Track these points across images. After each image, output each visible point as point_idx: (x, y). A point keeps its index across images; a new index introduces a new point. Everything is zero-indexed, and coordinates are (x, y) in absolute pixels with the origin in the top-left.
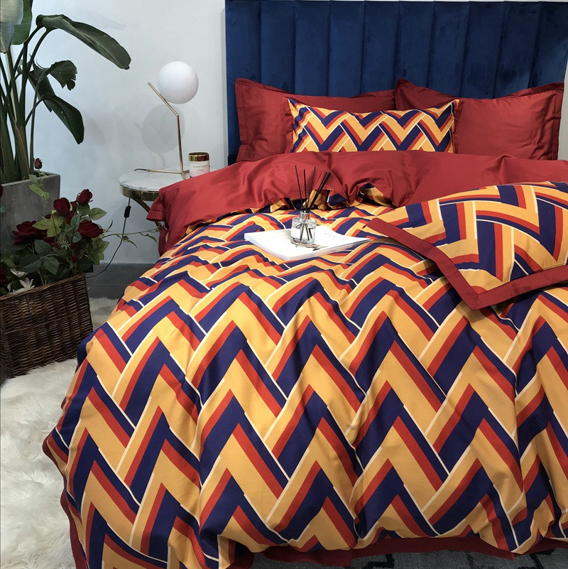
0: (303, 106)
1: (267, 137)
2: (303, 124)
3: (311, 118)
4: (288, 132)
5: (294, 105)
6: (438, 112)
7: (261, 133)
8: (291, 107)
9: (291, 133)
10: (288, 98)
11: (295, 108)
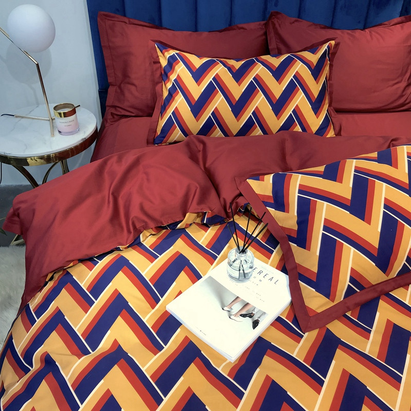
0: (172, 52)
1: (136, 82)
2: (173, 77)
3: (180, 70)
4: (158, 83)
5: (161, 51)
6: (314, 58)
7: (129, 77)
8: (159, 53)
9: (161, 84)
10: (155, 41)
11: (164, 55)
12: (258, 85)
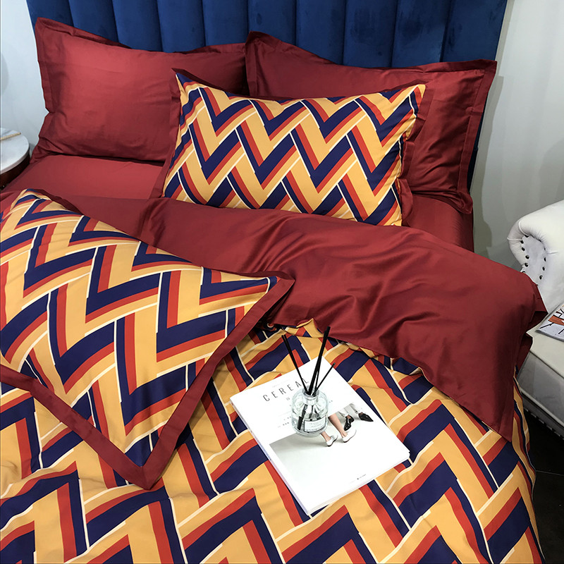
0: (196, 87)
2: (190, 121)
3: (201, 108)
4: (172, 127)
5: (183, 85)
6: (386, 108)
8: (181, 88)
9: (176, 129)
10: (177, 71)
11: (184, 89)
12: (298, 140)
